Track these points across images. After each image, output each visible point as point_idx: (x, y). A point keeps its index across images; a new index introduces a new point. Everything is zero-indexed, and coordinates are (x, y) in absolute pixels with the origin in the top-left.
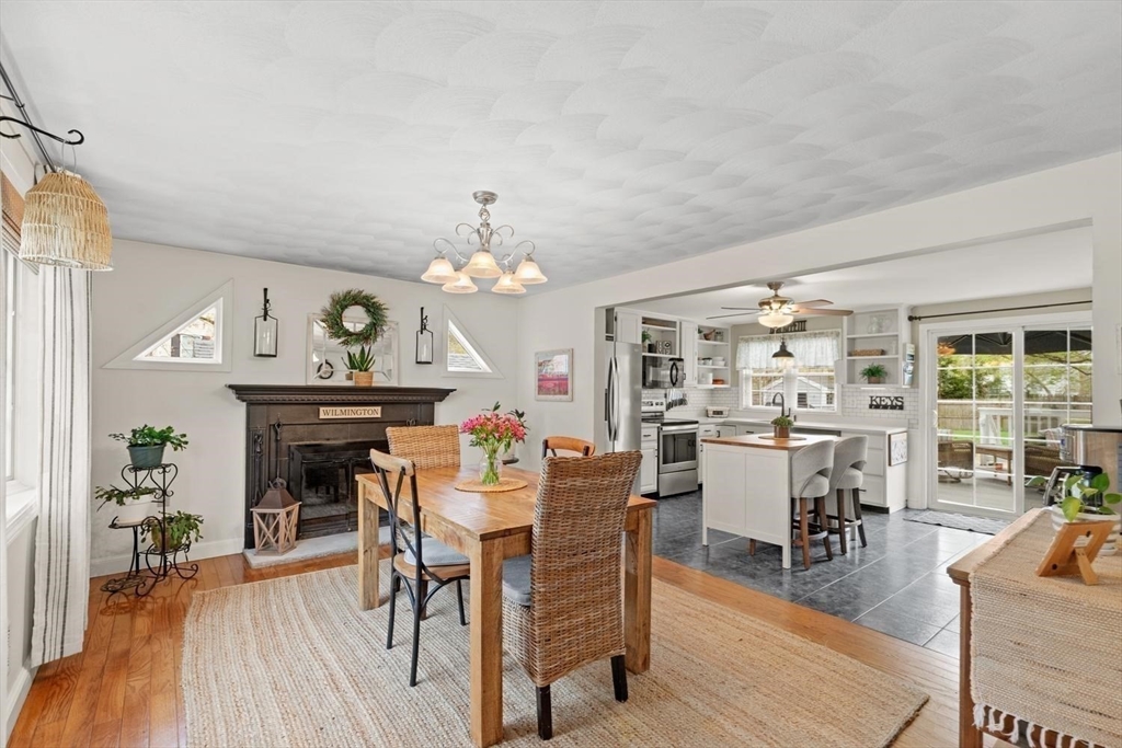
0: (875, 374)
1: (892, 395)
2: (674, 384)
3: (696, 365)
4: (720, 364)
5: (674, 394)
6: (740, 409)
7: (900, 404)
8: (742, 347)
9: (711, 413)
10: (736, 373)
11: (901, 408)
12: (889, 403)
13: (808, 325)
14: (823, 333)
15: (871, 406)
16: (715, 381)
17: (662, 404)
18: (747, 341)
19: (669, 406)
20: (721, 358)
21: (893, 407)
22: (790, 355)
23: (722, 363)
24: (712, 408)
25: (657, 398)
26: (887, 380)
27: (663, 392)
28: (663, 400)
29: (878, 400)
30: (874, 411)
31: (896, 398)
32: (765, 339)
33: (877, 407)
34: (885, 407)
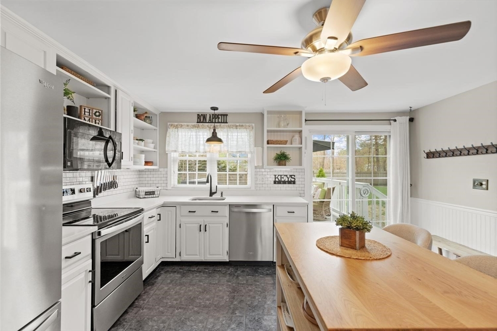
0: (282, 159)
1: (288, 174)
2: (110, 165)
3: (132, 145)
4: (151, 147)
5: (103, 176)
6: (169, 188)
7: (293, 180)
8: (171, 132)
9: (142, 194)
10: (164, 155)
11: (294, 183)
12: (287, 180)
13: (229, 119)
14: (242, 126)
15: (275, 182)
16: (147, 163)
17: (89, 190)
18: (177, 127)
19: (97, 191)
20: (150, 141)
21: (290, 182)
22: (220, 140)
23: (152, 145)
24: (143, 189)
25: (80, 183)
26: (287, 163)
27: (89, 174)
28: (90, 185)
29: (279, 177)
30: (276, 185)
31: (291, 176)
32: (194, 126)
33: (279, 182)
34: (284, 182)
